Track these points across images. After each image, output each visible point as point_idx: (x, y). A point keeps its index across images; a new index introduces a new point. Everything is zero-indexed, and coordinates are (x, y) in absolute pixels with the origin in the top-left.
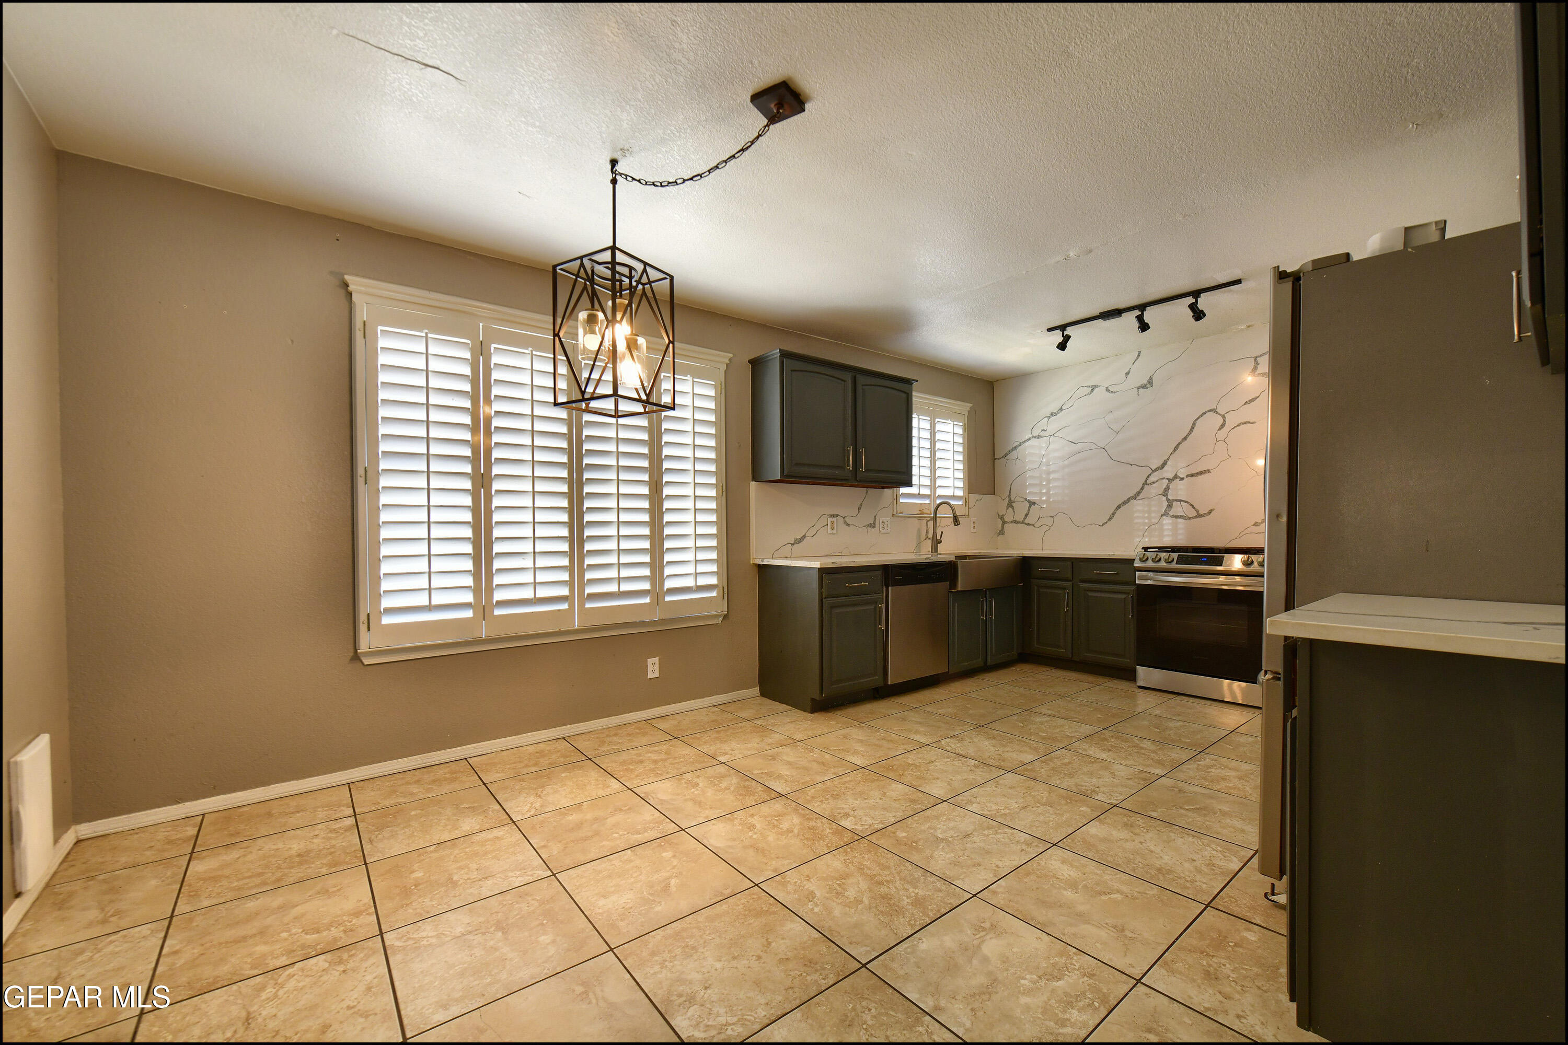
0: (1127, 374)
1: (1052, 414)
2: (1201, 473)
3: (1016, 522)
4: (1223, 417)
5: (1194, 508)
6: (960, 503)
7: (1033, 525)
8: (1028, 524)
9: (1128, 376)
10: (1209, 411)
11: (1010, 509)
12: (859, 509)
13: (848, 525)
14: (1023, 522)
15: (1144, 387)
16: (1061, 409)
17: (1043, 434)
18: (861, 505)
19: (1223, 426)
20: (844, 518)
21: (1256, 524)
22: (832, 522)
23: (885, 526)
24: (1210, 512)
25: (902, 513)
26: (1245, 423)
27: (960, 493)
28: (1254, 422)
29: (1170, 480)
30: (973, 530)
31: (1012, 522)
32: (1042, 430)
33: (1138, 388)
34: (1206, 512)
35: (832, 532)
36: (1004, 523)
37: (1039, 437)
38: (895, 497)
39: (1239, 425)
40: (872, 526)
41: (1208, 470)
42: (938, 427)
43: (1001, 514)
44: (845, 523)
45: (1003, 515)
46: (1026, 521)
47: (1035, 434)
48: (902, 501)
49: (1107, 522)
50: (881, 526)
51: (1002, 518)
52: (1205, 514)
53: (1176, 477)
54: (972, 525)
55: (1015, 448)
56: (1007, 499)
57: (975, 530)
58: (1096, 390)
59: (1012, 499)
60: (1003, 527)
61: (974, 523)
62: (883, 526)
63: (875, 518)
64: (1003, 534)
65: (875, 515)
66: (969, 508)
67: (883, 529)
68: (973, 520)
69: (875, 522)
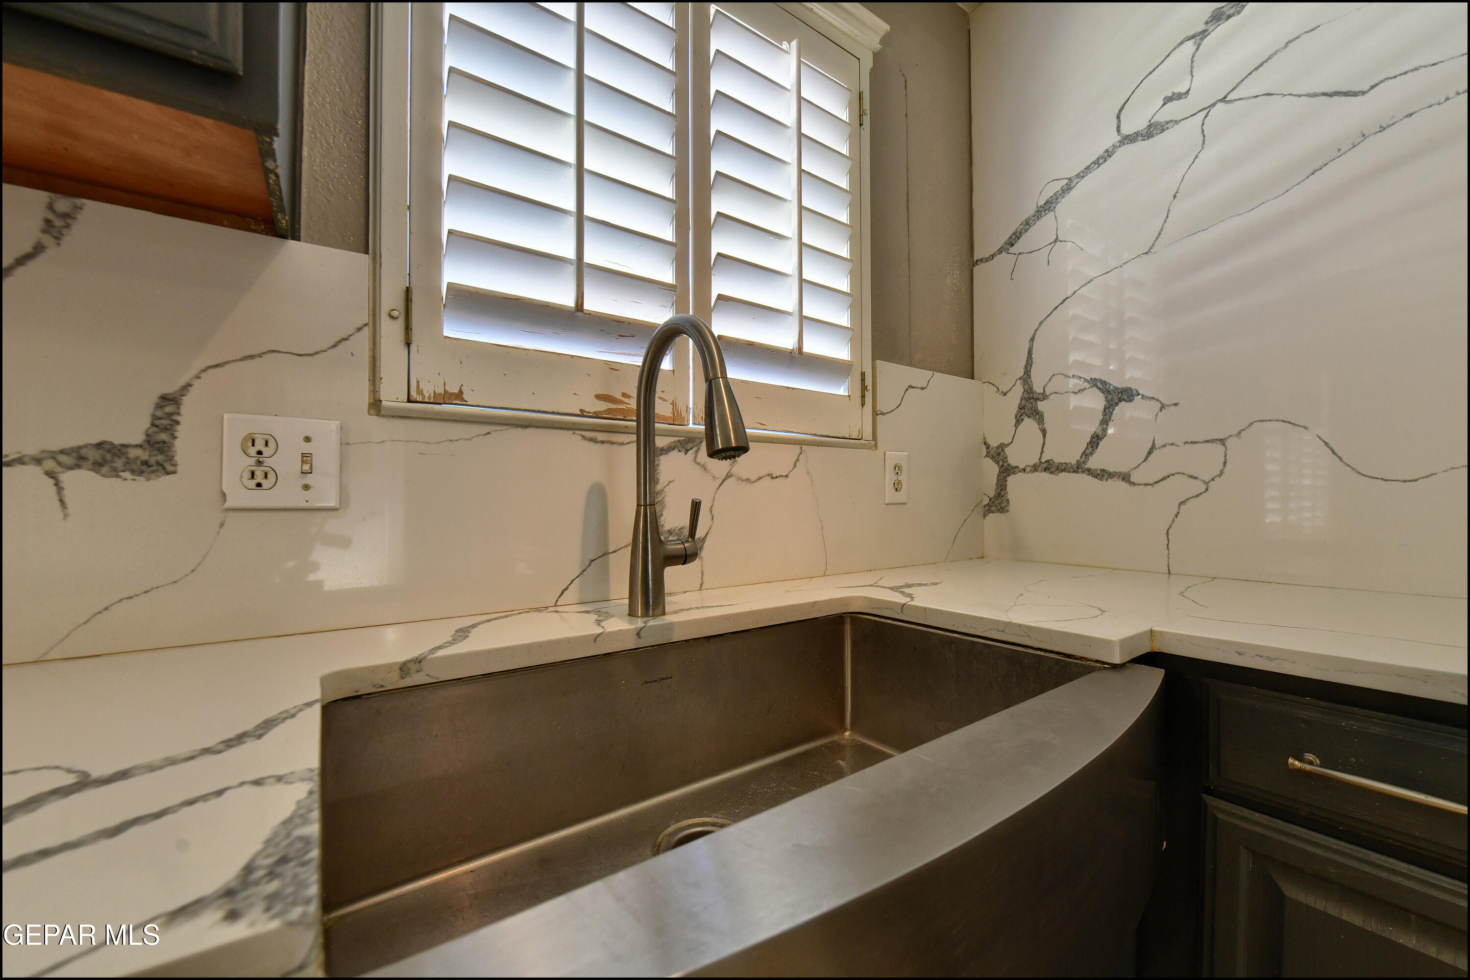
3: (1050, 467)
6: (842, 391)
7: (1125, 477)
8: (1102, 475)
11: (1029, 424)
14: (1078, 468)
23: (283, 462)
25: (458, 397)
27: (841, 352)
30: (890, 495)
31: (1035, 468)
32: (1168, 100)
37: (1153, 130)
38: (391, 299)
42: (719, 46)
43: (994, 444)
45: (1002, 446)
46: (1094, 463)
47: (1133, 123)
48: (455, 330)
50: (235, 463)
51: (997, 454)
54: (890, 478)
55: (1049, 206)
56: (1019, 390)
57: (901, 497)
59: (1038, 388)
60: (1002, 486)
61: (897, 468)
62: (259, 463)
63: (159, 406)
64: (1002, 510)
65: (171, 388)
66: (875, 413)
67: (266, 484)
68: (894, 456)
69: (164, 436)
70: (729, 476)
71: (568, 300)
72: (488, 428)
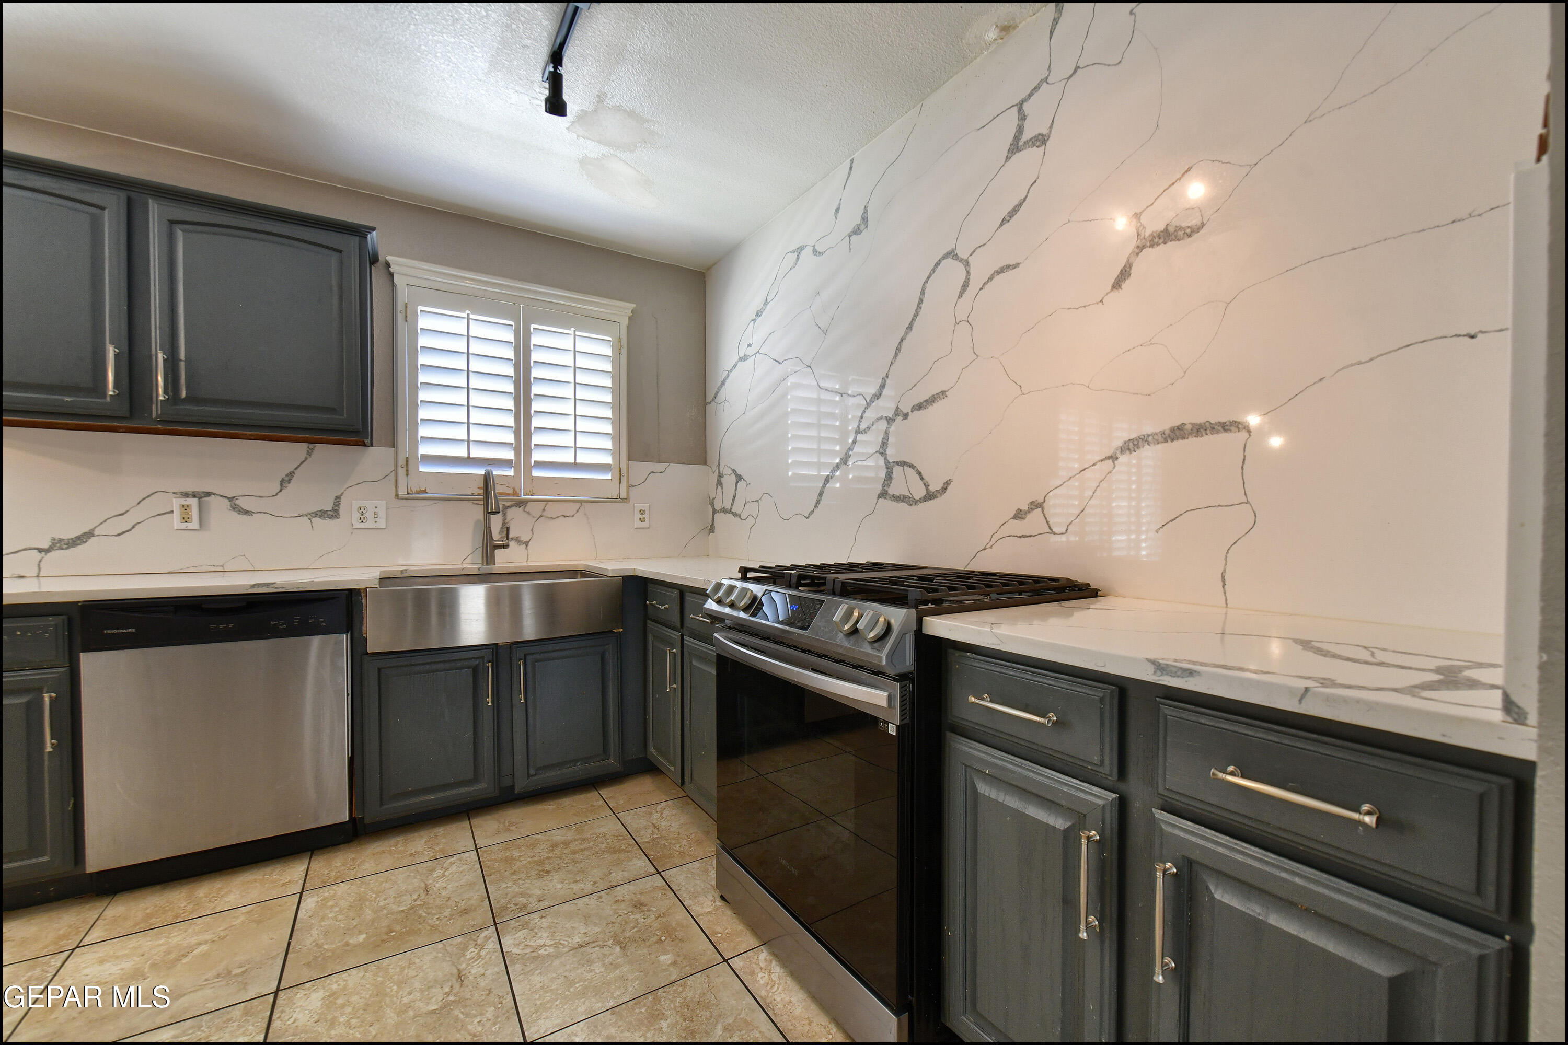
0: (837, 210)
1: (758, 314)
2: (932, 400)
3: (724, 510)
4: (967, 263)
5: (922, 479)
6: (609, 477)
7: (740, 516)
8: (735, 514)
9: (839, 215)
10: (944, 258)
11: (719, 489)
12: (284, 483)
13: (247, 512)
14: (731, 512)
15: (857, 231)
16: (766, 303)
17: (750, 351)
18: (291, 475)
19: (965, 286)
20: (231, 499)
21: (1019, 515)
22: (186, 508)
23: (369, 514)
24: (944, 489)
25: (425, 491)
26: (1001, 271)
27: (607, 459)
28: (1016, 266)
29: (890, 421)
30: (638, 524)
31: (721, 510)
32: (749, 345)
33: (850, 236)
34: (939, 487)
35: (184, 526)
36: (715, 512)
37: (745, 358)
38: (401, 461)
39: (991, 278)
40: (334, 513)
41: (943, 392)
42: (536, 340)
43: (711, 498)
44: (236, 508)
45: (714, 499)
46: (733, 509)
47: (741, 353)
48: (423, 469)
49: (813, 511)
50: (356, 515)
51: (712, 503)
52: (937, 491)
53: (897, 412)
54: (637, 516)
55: (723, 382)
56: (717, 472)
57: (644, 525)
58: (803, 253)
59: (721, 471)
60: (713, 519)
61: (642, 512)
62: (362, 515)
63: (335, 499)
64: (713, 532)
65: (338, 494)
66: (630, 486)
67: (364, 521)
68: (639, 506)
69: (336, 508)
70: (541, 516)
71: (464, 454)
72: (436, 501)
